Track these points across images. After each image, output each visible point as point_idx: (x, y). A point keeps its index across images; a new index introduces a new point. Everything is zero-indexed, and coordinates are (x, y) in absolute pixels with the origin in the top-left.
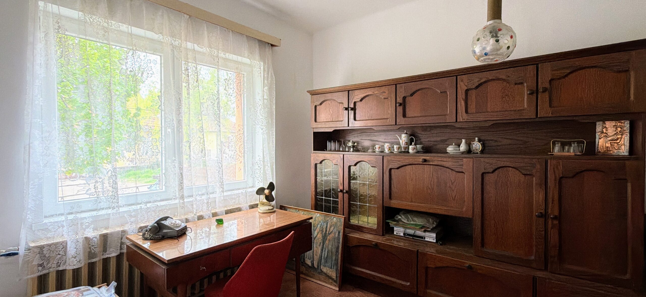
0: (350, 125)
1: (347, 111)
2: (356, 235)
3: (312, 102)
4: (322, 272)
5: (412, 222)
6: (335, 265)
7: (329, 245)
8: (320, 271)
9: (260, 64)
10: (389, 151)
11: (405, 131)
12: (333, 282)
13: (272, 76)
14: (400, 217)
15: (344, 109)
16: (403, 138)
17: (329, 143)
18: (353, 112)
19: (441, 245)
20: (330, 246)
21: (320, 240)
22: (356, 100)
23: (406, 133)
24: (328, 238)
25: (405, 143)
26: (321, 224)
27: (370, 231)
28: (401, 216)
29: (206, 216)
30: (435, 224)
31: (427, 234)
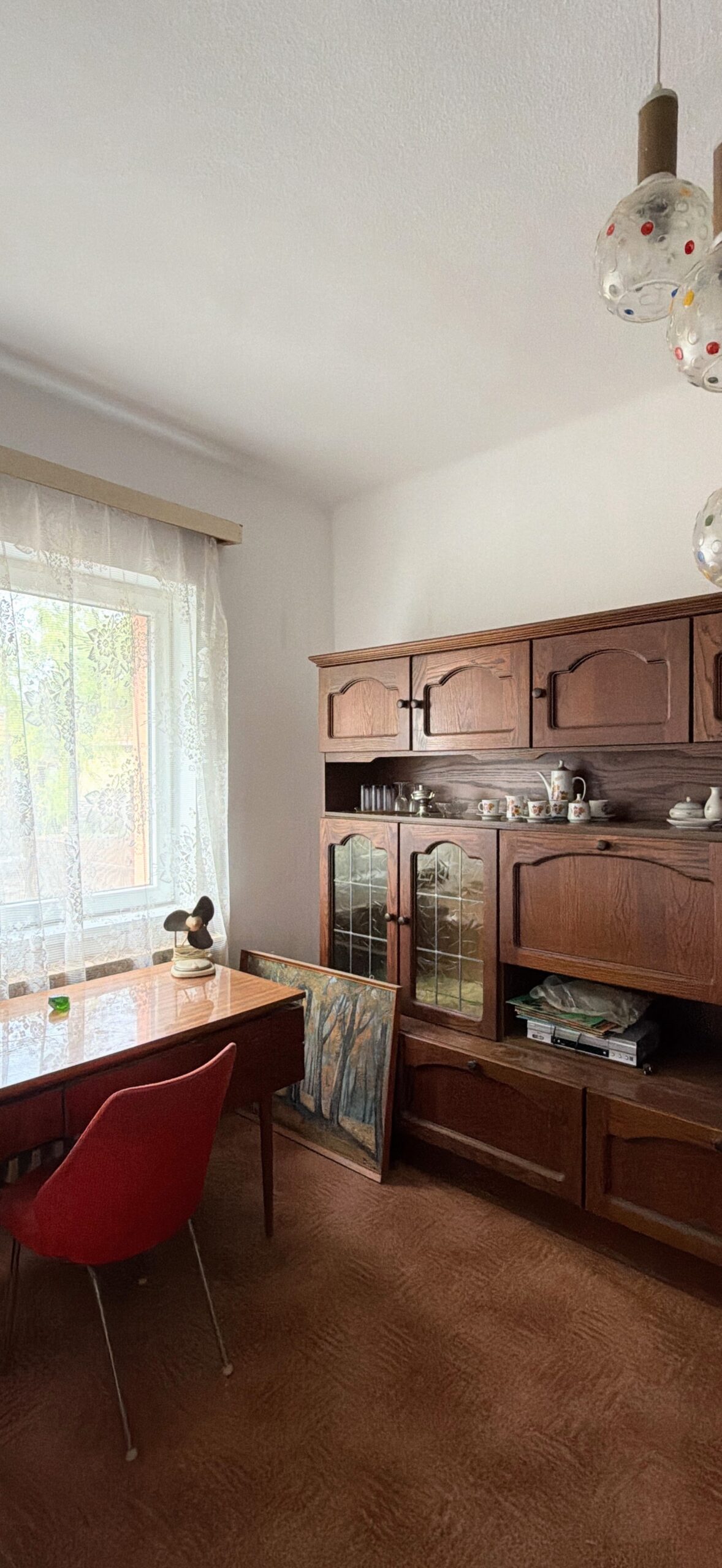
0: (415, 748)
1: (408, 710)
2: (429, 1038)
3: (323, 683)
4: (342, 1129)
5: (574, 1010)
6: (373, 1113)
7: (361, 1061)
8: (335, 1125)
9: (187, 589)
10: (516, 816)
11: (561, 762)
12: (368, 1158)
13: (219, 619)
14: (542, 994)
15: (400, 704)
16: (555, 783)
17: (367, 791)
18: (422, 711)
19: (648, 1073)
20: (361, 1064)
21: (337, 1047)
22: (429, 682)
23: (563, 769)
24: (357, 1041)
25: (560, 795)
26: (341, 1005)
27: (464, 1026)
28: (545, 991)
29: (35, 985)
30: (637, 1014)
31: (614, 1043)
